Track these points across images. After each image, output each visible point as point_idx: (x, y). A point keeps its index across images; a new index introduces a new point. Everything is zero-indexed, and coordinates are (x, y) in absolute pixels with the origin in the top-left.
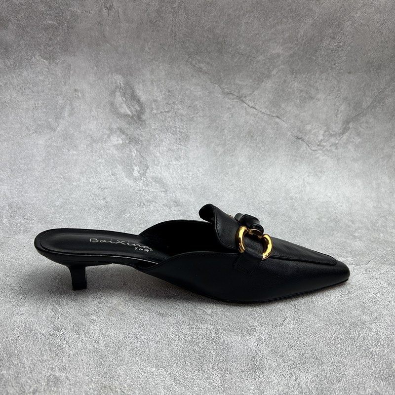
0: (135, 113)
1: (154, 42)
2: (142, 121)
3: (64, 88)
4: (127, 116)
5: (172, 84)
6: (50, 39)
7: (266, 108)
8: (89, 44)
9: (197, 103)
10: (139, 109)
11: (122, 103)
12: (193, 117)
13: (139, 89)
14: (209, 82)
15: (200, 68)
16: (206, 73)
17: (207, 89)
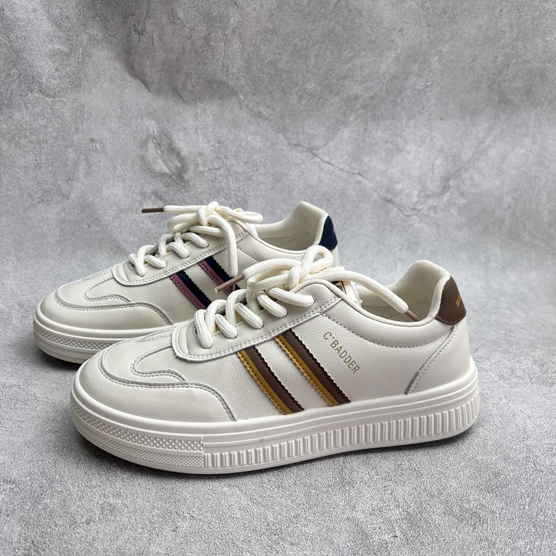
0: (175, 171)
1: (199, 78)
2: (184, 182)
3: (76, 138)
4: (163, 175)
5: (223, 133)
6: (57, 70)
7: (344, 163)
8: (111, 78)
9: (256, 157)
10: (179, 165)
11: (156, 158)
12: (251, 176)
13: (179, 139)
14: (270, 131)
15: (259, 112)
17: (268, 139)
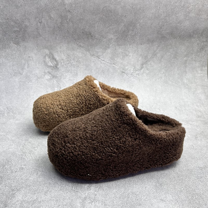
0: (54, 65)
1: (60, 35)
2: (57, 68)
3: (24, 56)
4: (51, 66)
5: (69, 52)
6: (17, 36)
7: (109, 60)
8: (33, 37)
9: (80, 59)
10: (56, 63)
11: (49, 61)
12: (79, 65)
13: (56, 55)
14: (84, 51)
15: (80, 45)
16: (83, 47)
17: (84, 54)
